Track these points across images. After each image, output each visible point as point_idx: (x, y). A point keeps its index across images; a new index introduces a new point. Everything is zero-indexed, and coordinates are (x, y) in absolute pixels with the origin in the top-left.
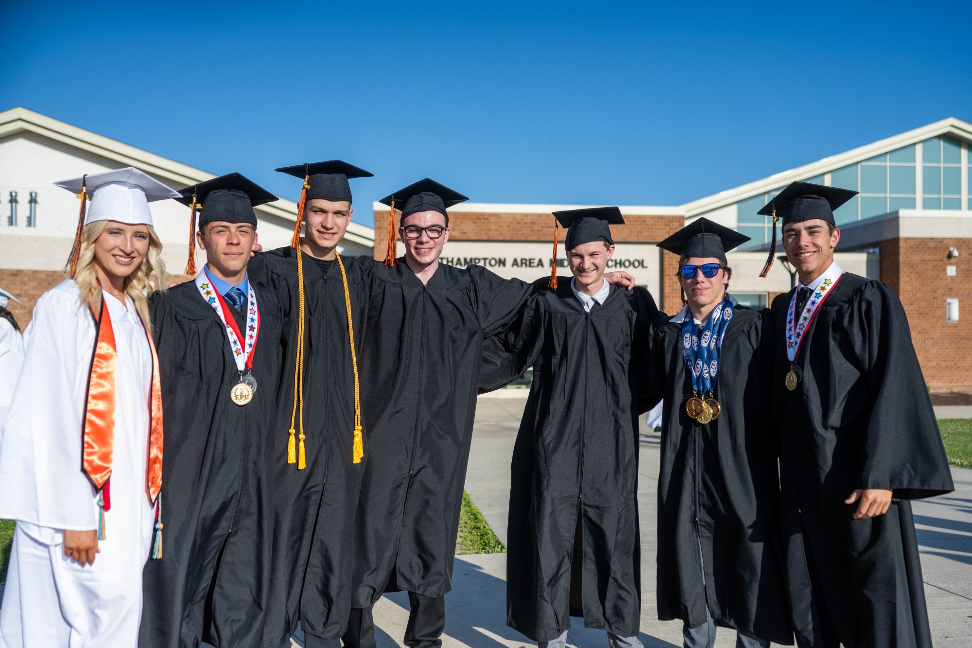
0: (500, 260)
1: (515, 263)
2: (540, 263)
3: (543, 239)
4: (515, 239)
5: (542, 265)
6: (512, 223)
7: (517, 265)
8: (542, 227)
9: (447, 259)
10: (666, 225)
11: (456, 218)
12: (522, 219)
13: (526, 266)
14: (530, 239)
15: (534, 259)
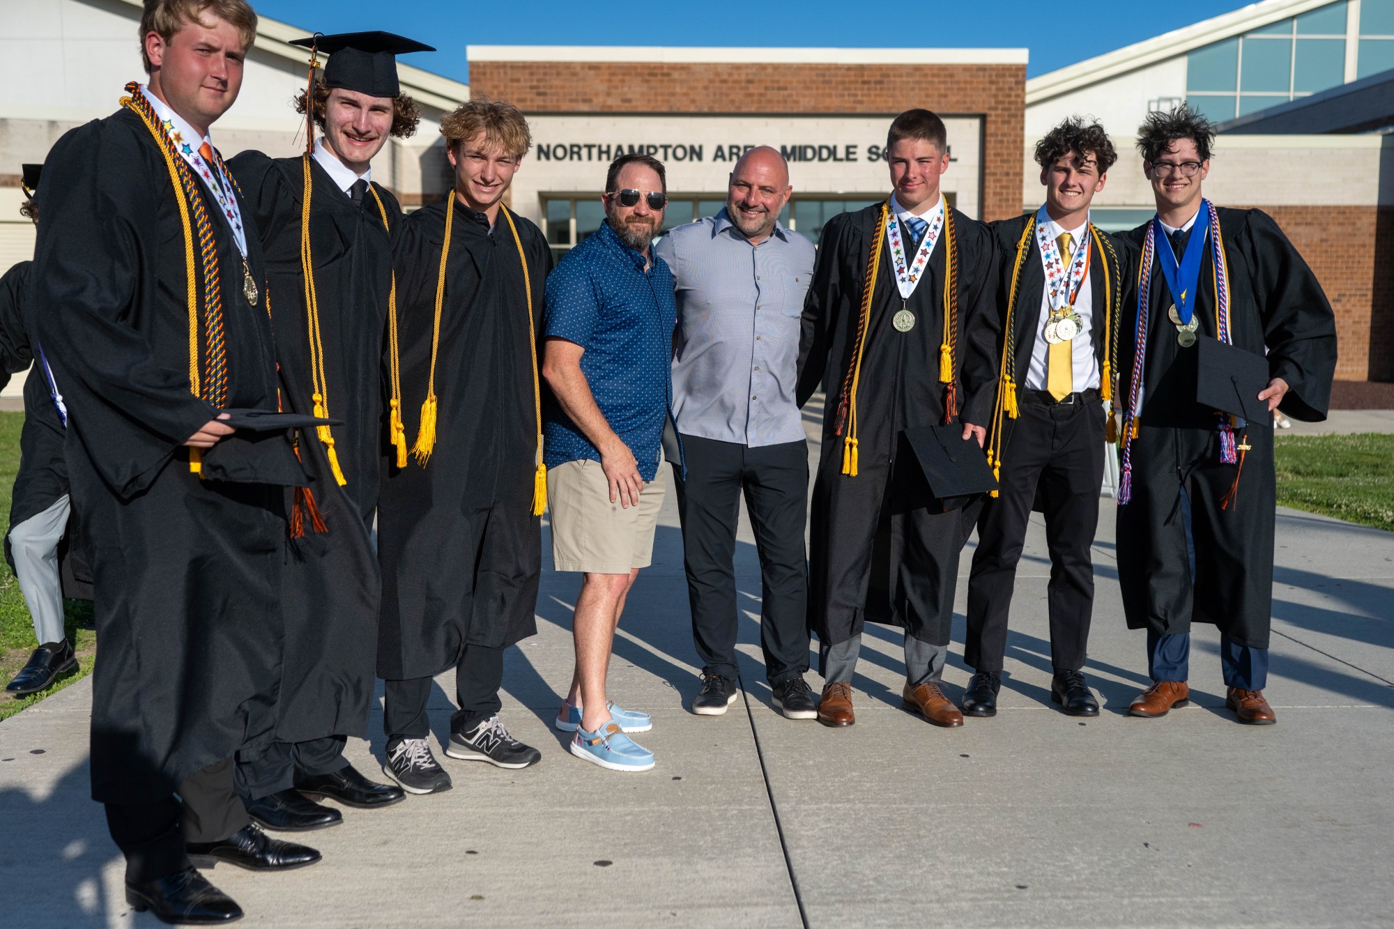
0: (692, 148)
1: (719, 153)
3: (768, 110)
4: (717, 110)
6: (711, 81)
7: (723, 156)
8: (766, 88)
9: (600, 147)
10: (991, 82)
11: (613, 74)
12: (730, 75)
14: (744, 110)
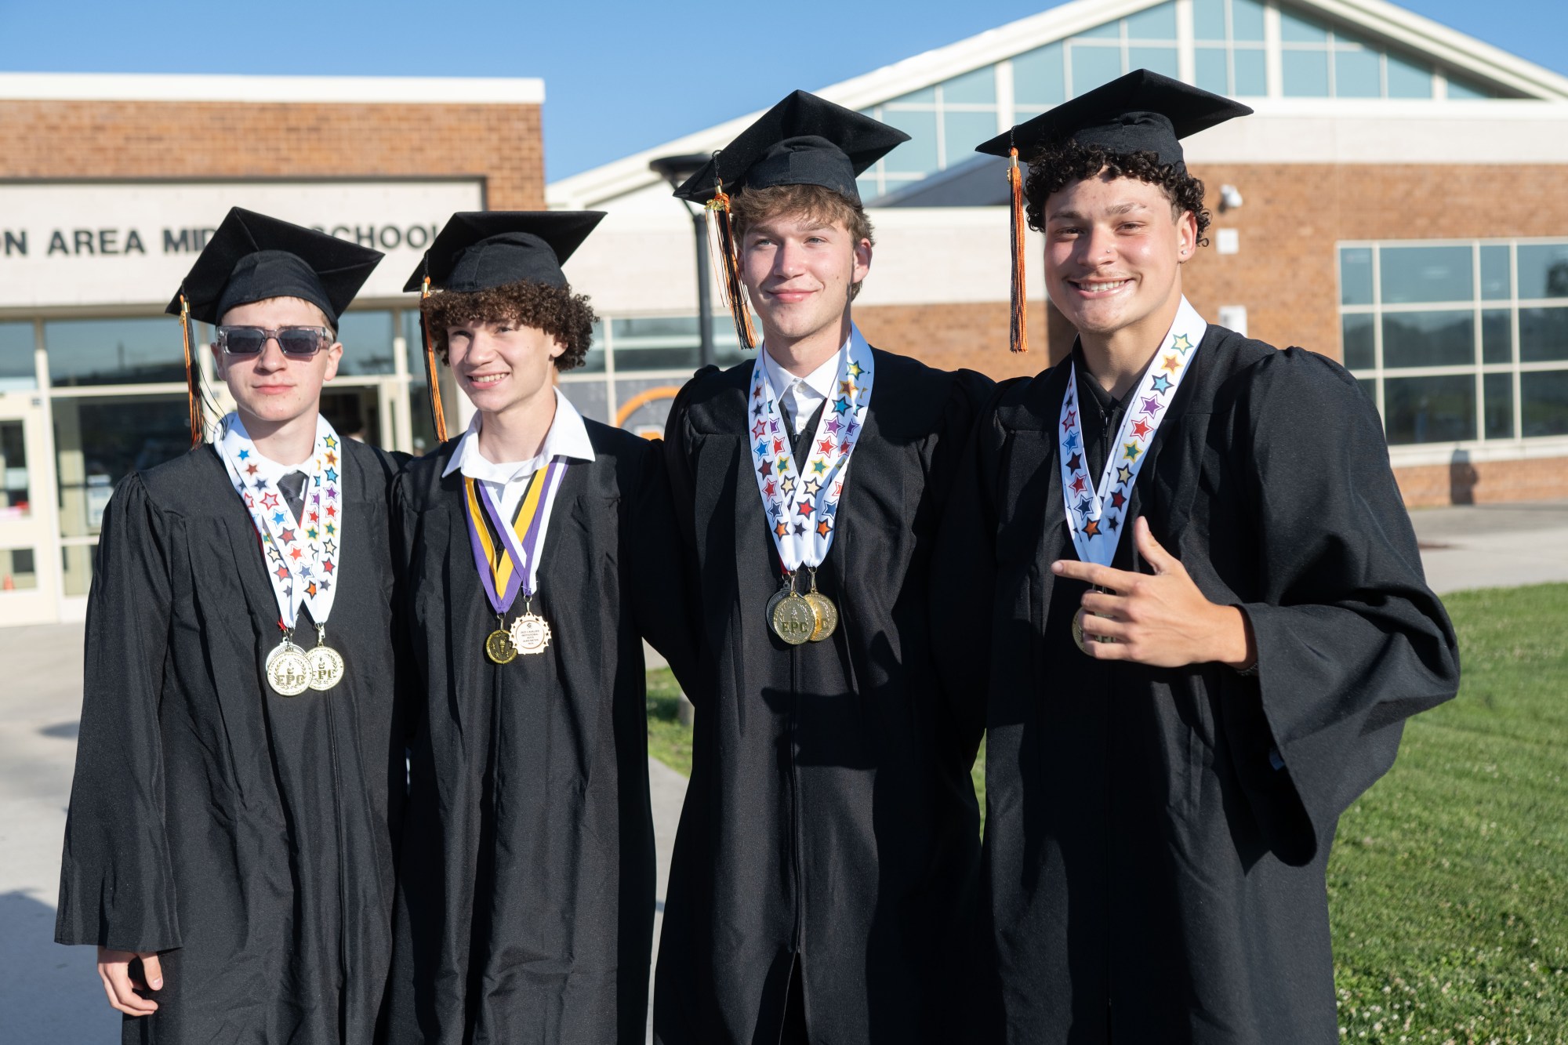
0: (8, 234)
1: (57, 243)
2: (134, 242)
3: (134, 172)
4: (44, 172)
5: (140, 247)
6: (31, 128)
7: (64, 248)
8: (128, 139)
10: (491, 129)
12: (64, 117)
13: (91, 250)
14: (92, 172)
15: (114, 232)
